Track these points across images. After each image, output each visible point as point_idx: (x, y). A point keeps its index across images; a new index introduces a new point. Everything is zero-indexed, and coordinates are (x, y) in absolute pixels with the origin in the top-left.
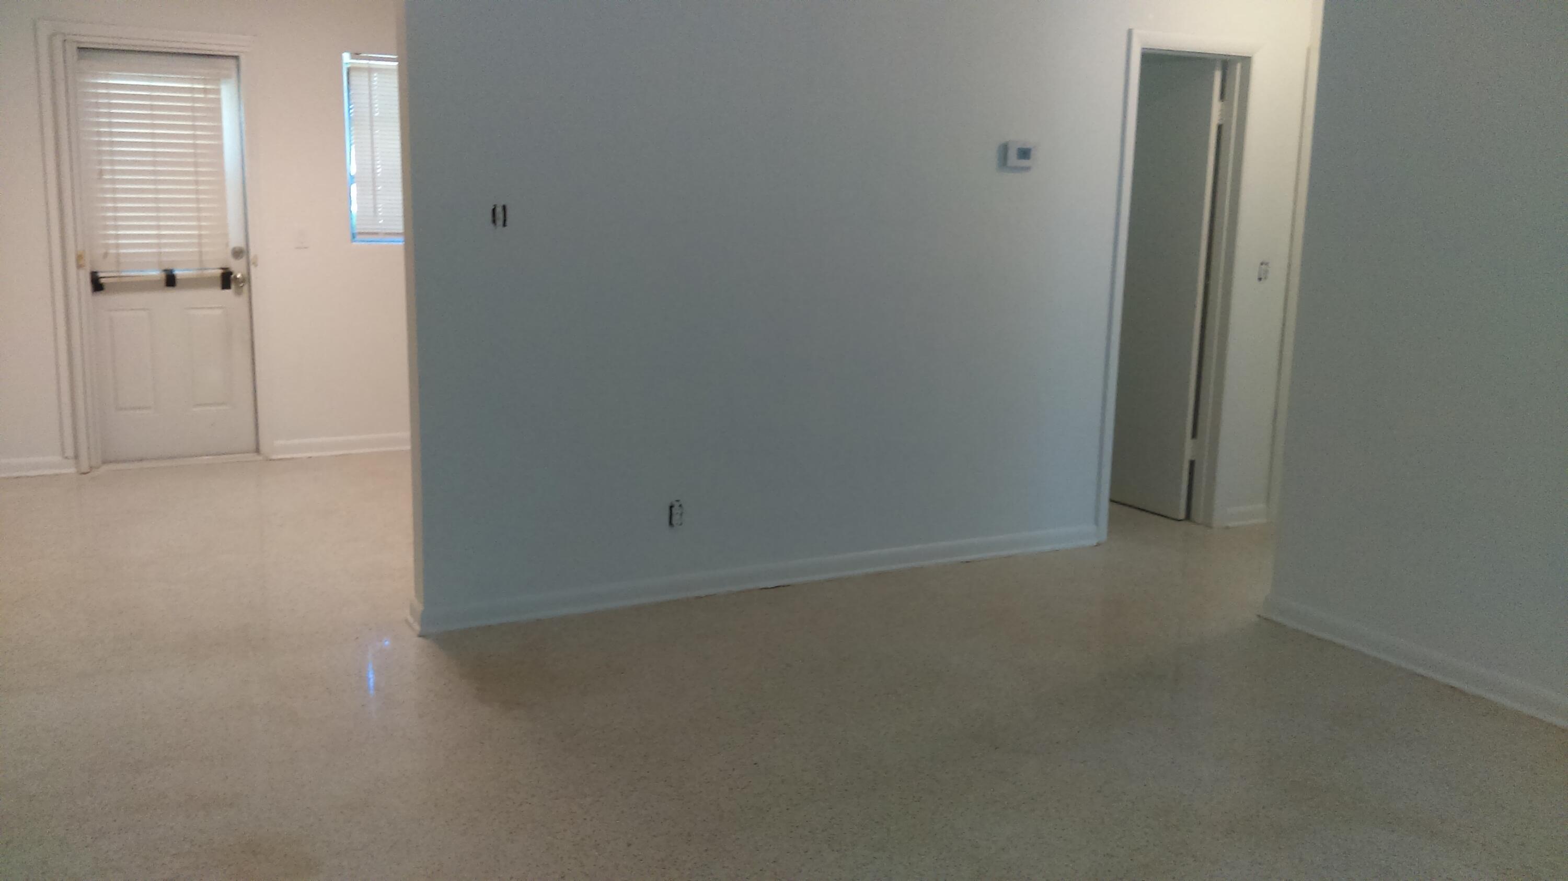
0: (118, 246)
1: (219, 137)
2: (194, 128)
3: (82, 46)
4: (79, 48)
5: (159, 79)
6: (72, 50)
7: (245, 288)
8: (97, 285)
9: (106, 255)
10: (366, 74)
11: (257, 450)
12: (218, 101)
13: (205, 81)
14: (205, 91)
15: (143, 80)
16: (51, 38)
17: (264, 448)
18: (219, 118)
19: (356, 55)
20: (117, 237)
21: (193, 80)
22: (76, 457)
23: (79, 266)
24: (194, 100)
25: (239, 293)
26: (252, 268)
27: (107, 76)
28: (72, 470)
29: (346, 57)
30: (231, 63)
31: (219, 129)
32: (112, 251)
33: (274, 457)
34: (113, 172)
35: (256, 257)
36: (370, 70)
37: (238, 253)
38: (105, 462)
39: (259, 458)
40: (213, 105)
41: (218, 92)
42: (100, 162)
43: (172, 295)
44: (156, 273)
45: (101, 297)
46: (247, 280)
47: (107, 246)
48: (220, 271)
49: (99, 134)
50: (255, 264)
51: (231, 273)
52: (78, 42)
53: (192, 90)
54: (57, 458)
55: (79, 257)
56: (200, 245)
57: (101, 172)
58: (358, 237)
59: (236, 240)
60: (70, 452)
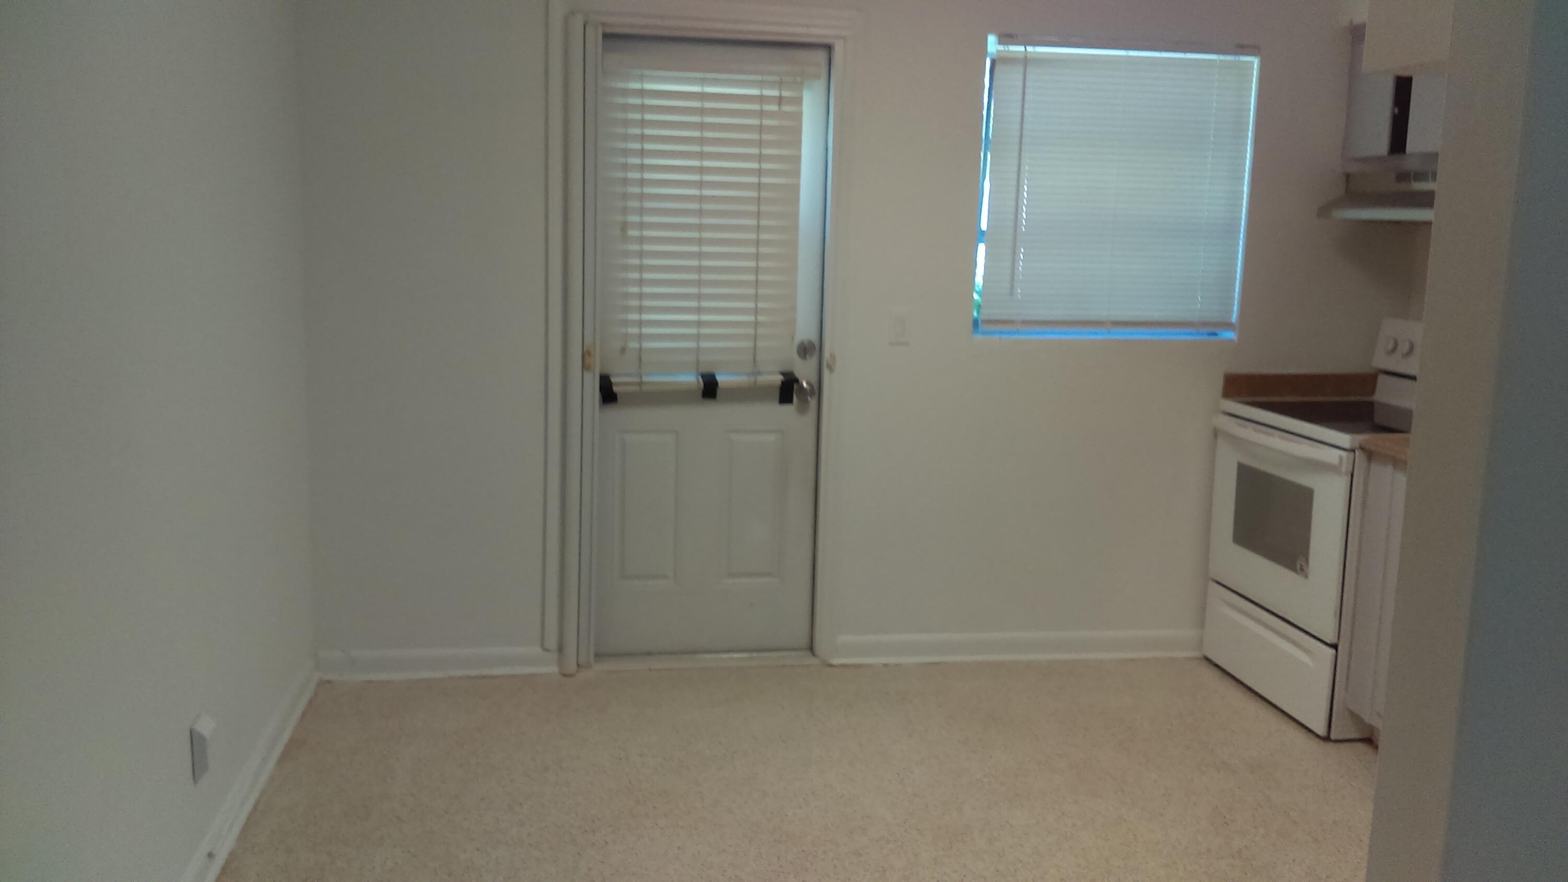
0: (640, 337)
1: (797, 173)
2: (760, 158)
3: (609, 30)
4: (606, 36)
5: (716, 82)
6: (594, 37)
7: (813, 402)
8: (608, 395)
9: (623, 350)
10: (1020, 69)
11: (811, 648)
12: (798, 116)
13: (780, 85)
14: (780, 100)
15: (692, 85)
16: (566, 20)
17: (820, 647)
18: (798, 144)
19: (1006, 38)
20: (640, 323)
21: (761, 84)
22: (561, 649)
23: (585, 367)
24: (761, 114)
25: (803, 410)
26: (826, 373)
27: (642, 78)
28: (553, 669)
29: (993, 44)
30: (820, 56)
31: (797, 159)
32: (633, 345)
33: (836, 661)
34: (641, 226)
35: (833, 356)
36: (1026, 61)
37: (805, 350)
38: (599, 656)
39: (813, 661)
40: (786, 123)
41: (798, 101)
42: (625, 211)
43: (711, 411)
44: (691, 379)
45: (614, 413)
46: (817, 390)
47: (626, 336)
48: (780, 378)
49: (625, 167)
50: (831, 368)
51: (797, 381)
52: (604, 24)
53: (761, 99)
54: (537, 650)
55: (586, 355)
56: (755, 338)
57: (624, 226)
58: (982, 327)
59: (805, 331)
60: (552, 643)
